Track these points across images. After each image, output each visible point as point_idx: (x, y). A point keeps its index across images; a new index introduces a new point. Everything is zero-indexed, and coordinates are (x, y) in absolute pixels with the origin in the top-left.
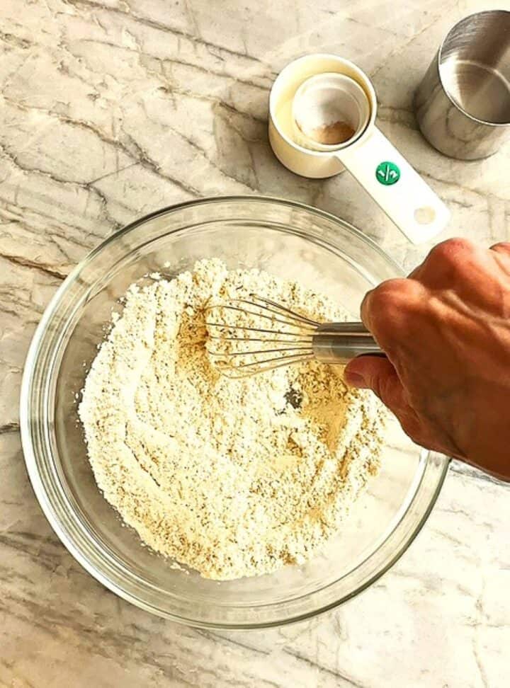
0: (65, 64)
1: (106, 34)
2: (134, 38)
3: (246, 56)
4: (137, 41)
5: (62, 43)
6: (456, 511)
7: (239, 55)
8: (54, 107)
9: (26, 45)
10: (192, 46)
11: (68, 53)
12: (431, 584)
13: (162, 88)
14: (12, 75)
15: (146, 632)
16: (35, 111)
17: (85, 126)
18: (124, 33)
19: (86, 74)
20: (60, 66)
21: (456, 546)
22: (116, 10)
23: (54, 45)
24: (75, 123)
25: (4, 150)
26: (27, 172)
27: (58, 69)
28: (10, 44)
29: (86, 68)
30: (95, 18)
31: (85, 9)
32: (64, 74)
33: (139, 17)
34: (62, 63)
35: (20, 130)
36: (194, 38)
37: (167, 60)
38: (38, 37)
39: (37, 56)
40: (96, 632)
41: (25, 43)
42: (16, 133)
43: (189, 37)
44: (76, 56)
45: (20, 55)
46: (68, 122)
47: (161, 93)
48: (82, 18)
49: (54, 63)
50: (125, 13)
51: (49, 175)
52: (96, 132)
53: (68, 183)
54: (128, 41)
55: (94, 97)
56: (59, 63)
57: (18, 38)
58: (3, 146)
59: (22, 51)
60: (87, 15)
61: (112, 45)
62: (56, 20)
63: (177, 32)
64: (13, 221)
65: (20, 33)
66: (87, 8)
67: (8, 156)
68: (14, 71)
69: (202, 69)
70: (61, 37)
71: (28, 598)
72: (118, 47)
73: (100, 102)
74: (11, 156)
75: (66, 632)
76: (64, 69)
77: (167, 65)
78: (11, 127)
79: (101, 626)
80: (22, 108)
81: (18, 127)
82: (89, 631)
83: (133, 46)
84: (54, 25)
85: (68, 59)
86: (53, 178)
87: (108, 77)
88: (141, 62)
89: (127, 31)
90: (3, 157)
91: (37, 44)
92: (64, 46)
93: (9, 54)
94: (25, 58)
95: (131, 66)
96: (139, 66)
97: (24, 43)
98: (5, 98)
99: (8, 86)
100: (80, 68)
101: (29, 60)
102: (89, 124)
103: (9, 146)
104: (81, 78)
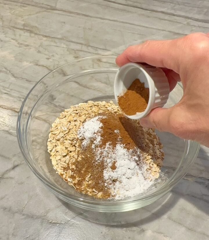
3: (106, 50)
7: (103, 49)
13: (74, 57)
16: (25, 62)
17: (43, 66)
23: (37, 46)
24: (39, 65)
26: (16, 78)
37: (77, 50)
41: (27, 45)
43: (85, 45)
44: (44, 49)
46: (37, 65)
47: (74, 58)
51: (25, 80)
52: (47, 68)
53: (32, 82)
55: (48, 59)
64: (5, 93)
65: (26, 43)
69: (89, 52)
73: (51, 60)
74: (12, 74)
77: (77, 52)
86: (26, 80)
88: (68, 50)
94: (26, 49)
102: (45, 65)
103: (12, 71)
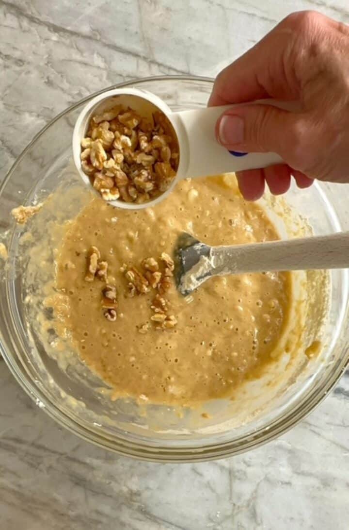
0: (50, 79)
1: (82, 55)
2: (103, 59)
4: (105, 62)
5: (48, 62)
6: (346, 425)
8: (41, 112)
9: (21, 64)
10: (147, 66)
11: (53, 70)
12: (326, 482)
14: (9, 86)
15: (107, 516)
18: (95, 55)
19: (66, 86)
20: (46, 80)
21: (345, 453)
22: (90, 38)
25: (3, 143)
27: (45, 82)
28: (8, 63)
29: (67, 82)
30: (74, 44)
31: (66, 36)
32: (49, 86)
33: (107, 43)
34: (48, 78)
35: (15, 128)
36: (149, 60)
38: (31, 58)
39: (29, 72)
40: (69, 516)
42: (12, 131)
45: (15, 71)
48: (64, 44)
49: (43, 77)
50: (97, 40)
54: (98, 61)
56: (45, 77)
57: (15, 58)
58: (2, 141)
59: (18, 68)
60: (68, 42)
61: (86, 64)
62: (44, 45)
63: (136, 55)
66: (68, 36)
67: (5, 148)
68: (10, 82)
70: (47, 58)
71: (16, 489)
72: (91, 66)
75: (46, 516)
76: (49, 83)
78: (9, 126)
79: (72, 511)
80: (18, 112)
81: (13, 126)
82: (62, 515)
83: (102, 65)
84: (42, 48)
85: (53, 74)
87: (83, 88)
89: (98, 53)
90: (2, 149)
91: (29, 63)
92: (49, 65)
93: (8, 70)
95: (101, 80)
96: (107, 81)
97: (19, 62)
98: (4, 104)
99: (6, 95)
100: (62, 81)
101: (23, 75)
104: (62, 90)
